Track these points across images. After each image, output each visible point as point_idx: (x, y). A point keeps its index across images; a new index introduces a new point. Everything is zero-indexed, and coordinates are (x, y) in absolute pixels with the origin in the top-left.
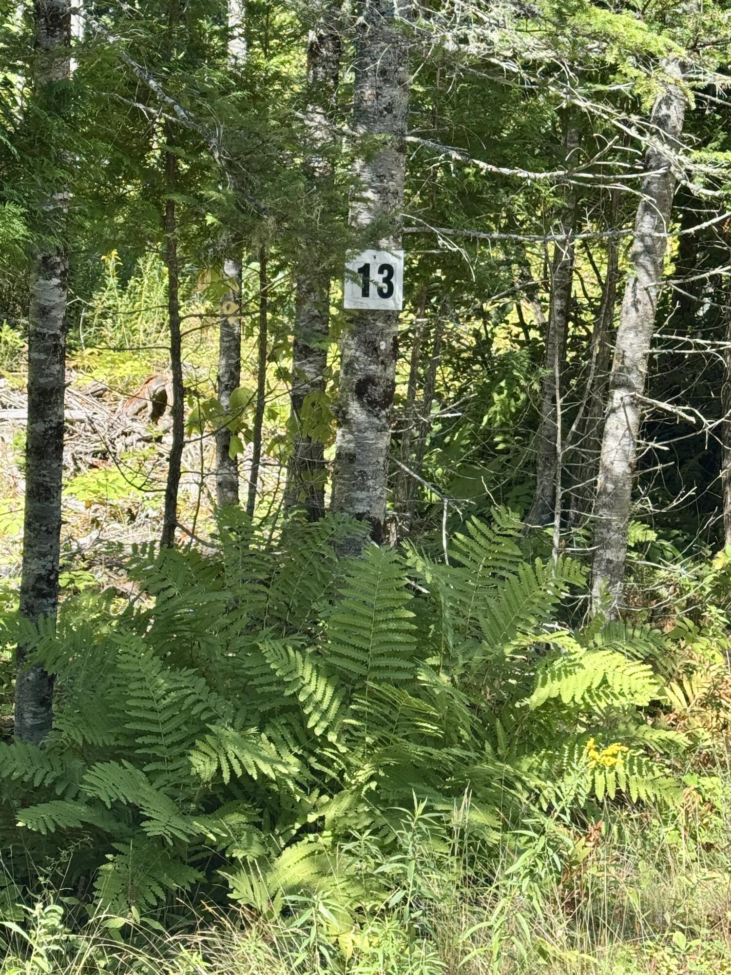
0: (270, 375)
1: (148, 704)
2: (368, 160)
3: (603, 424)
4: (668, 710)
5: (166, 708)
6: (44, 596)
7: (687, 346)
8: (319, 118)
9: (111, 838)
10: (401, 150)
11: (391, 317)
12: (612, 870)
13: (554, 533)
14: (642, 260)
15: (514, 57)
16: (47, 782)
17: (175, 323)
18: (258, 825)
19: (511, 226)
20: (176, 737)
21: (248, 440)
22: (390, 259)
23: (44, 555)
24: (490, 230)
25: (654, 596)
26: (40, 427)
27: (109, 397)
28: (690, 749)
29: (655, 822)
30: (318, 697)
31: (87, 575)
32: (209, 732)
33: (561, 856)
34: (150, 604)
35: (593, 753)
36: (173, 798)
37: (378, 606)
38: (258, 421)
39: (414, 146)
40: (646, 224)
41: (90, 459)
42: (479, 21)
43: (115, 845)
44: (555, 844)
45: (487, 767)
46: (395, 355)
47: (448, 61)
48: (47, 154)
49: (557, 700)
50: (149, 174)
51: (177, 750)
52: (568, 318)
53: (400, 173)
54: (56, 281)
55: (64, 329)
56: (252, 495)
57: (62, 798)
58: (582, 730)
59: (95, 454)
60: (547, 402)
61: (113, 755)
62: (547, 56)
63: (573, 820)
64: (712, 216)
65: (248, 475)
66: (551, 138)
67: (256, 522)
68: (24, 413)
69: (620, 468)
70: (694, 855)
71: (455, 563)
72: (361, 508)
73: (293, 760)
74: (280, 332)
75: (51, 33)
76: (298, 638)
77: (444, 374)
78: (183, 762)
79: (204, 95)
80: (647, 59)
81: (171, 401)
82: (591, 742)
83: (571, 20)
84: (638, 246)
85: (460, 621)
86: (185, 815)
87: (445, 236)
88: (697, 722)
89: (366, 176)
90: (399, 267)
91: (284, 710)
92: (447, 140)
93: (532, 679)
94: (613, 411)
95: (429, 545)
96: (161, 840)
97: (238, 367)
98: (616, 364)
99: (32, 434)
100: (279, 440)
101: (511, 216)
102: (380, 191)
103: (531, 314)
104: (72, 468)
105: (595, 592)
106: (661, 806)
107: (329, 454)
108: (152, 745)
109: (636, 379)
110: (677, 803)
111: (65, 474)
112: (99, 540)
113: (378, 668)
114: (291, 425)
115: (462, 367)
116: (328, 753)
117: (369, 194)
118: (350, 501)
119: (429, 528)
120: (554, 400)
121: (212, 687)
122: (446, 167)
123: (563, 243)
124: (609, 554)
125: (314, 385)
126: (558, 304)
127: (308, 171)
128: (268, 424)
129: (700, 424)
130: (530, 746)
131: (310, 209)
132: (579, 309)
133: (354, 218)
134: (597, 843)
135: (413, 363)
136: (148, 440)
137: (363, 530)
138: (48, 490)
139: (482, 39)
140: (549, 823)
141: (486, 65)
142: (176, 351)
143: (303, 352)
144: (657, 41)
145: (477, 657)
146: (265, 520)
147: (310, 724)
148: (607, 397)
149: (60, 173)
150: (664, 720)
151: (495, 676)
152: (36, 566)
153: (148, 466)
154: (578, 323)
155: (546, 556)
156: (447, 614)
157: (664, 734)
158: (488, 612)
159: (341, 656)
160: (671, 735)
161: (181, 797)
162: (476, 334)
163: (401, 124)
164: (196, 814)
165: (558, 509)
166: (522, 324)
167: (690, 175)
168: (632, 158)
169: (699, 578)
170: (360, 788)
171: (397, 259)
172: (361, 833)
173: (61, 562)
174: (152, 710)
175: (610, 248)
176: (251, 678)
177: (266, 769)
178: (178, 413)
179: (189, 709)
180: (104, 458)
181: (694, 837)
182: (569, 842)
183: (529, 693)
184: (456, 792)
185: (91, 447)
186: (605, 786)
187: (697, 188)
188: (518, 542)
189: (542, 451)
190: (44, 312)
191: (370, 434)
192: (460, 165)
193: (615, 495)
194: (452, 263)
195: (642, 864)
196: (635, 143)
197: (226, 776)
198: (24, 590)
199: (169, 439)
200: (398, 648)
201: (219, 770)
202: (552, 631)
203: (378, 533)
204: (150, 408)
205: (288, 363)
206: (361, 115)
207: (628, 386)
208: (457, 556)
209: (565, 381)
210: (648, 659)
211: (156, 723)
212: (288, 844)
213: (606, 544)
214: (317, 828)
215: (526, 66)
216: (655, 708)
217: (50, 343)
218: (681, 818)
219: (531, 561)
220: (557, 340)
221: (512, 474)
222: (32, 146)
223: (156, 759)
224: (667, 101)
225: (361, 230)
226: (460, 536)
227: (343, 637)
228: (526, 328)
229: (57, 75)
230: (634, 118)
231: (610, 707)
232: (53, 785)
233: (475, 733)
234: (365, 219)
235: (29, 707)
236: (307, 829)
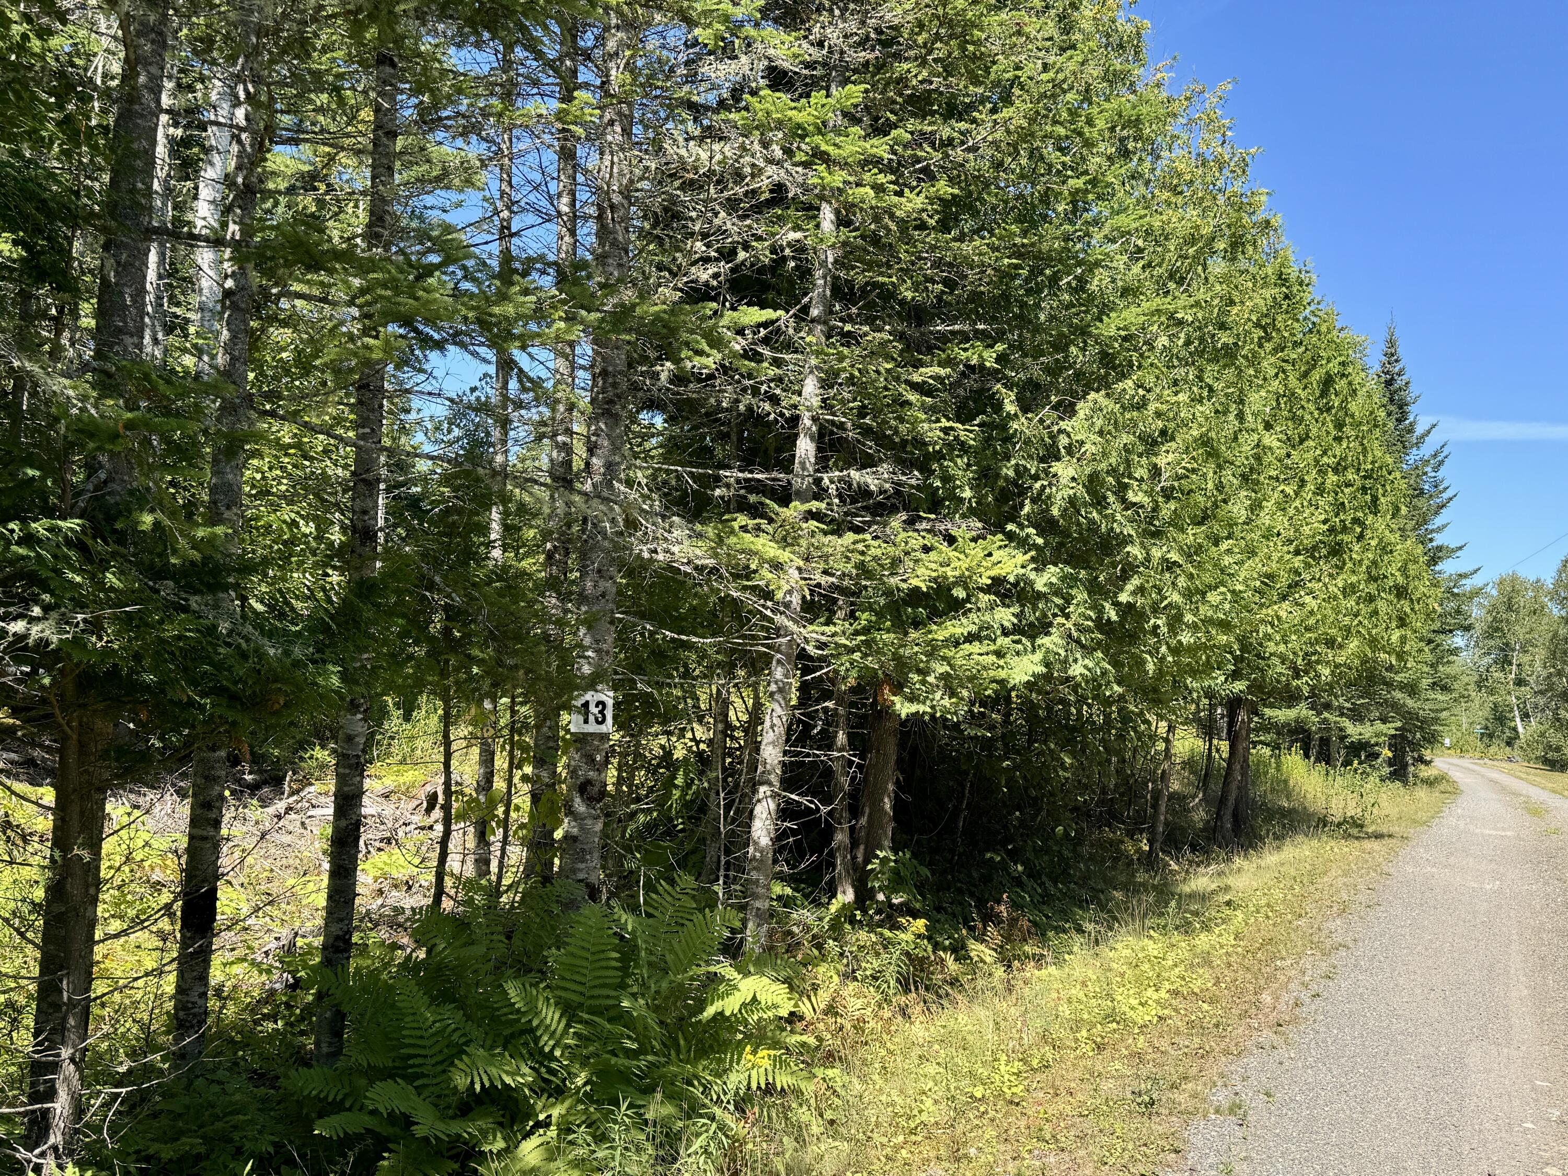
0: (516, 780)
1: (419, 1033)
2: (589, 628)
3: (752, 811)
4: (801, 1018)
5: (433, 1035)
6: (342, 951)
7: (808, 755)
8: (554, 601)
9: (388, 1140)
10: (612, 622)
11: (604, 737)
12: (764, 1145)
13: (719, 889)
14: (777, 696)
15: (688, 563)
16: (339, 1098)
17: (447, 743)
18: (501, 1124)
19: (687, 674)
20: (439, 1058)
21: (498, 826)
22: (602, 697)
23: (342, 920)
24: (673, 677)
25: (790, 933)
26: (343, 823)
27: (394, 798)
28: (817, 1048)
29: (794, 1105)
30: (548, 1021)
31: (373, 934)
32: (465, 1052)
33: (727, 1136)
34: (422, 954)
35: (750, 1057)
36: (436, 1106)
37: (593, 950)
38: (507, 812)
39: (620, 620)
40: (779, 673)
41: (377, 844)
42: (666, 539)
43: (391, 1146)
44: (722, 1128)
45: (673, 1069)
46: (607, 762)
47: (644, 565)
48: (359, 629)
49: (721, 1013)
50: (431, 639)
51: (440, 1068)
52: (727, 735)
53: (610, 638)
54: (359, 716)
55: (364, 751)
56: (501, 865)
57: (350, 1109)
58: (740, 1036)
59: (382, 840)
60: (713, 794)
61: (389, 1074)
62: (710, 562)
63: (736, 1108)
64: (822, 668)
65: (498, 853)
66: (713, 613)
67: (503, 888)
68: (330, 811)
69: (765, 841)
70: (822, 1129)
71: (649, 915)
72: (581, 876)
73: (526, 1070)
74: (525, 748)
75: (363, 544)
76: (533, 977)
77: (640, 776)
78: (444, 1077)
79: (474, 585)
80: (777, 566)
81: (441, 799)
82: (748, 1048)
83: (727, 541)
84: (773, 688)
85: (653, 958)
86: (444, 1118)
87: (642, 681)
88: (821, 1026)
89: (587, 641)
90: (610, 703)
91: (523, 1032)
92: (643, 616)
93: (706, 999)
94: (759, 801)
95: (631, 901)
96: (426, 1139)
97: (492, 774)
98: (760, 769)
99: (336, 829)
100: (522, 826)
101: (686, 666)
102: (596, 651)
103: (700, 732)
104: (364, 851)
105: (748, 933)
106: (798, 1093)
107: (558, 834)
108: (420, 1065)
109: (773, 778)
110: (808, 1088)
111: (360, 856)
112: (383, 906)
113: (593, 997)
114: (531, 816)
115: (652, 771)
116: (554, 1065)
117: (589, 653)
118: (574, 871)
119: (630, 889)
120: (718, 794)
121: (468, 1017)
122: (642, 635)
123: (723, 686)
124: (758, 904)
125: (547, 785)
126: (720, 726)
127: (546, 637)
128: (513, 815)
129: (818, 809)
130: (703, 1052)
131: (549, 665)
132: (734, 728)
133: (579, 669)
134: (754, 1125)
135: (619, 769)
136: (422, 828)
137: (581, 892)
138: (346, 870)
139: (667, 551)
140: (717, 1111)
141: (669, 567)
142: (447, 765)
143: (540, 762)
144: (784, 555)
145: (664, 985)
146: (510, 887)
147: (542, 1043)
148: (755, 791)
149: (366, 642)
150: (799, 1026)
151: (678, 998)
152: (335, 929)
153: (424, 849)
154: (733, 738)
155: (712, 906)
156: (643, 954)
157: (799, 1038)
158: (672, 950)
159: (566, 989)
160: (804, 1038)
161: (443, 1104)
162: (662, 747)
163: (611, 606)
164: (453, 1118)
165: (722, 872)
166: (693, 739)
167: (807, 641)
168: (767, 629)
169: (821, 919)
170: (578, 1092)
171: (608, 697)
172: (579, 1126)
173: (355, 923)
174: (422, 1037)
175: (755, 687)
176: (498, 1009)
177: (508, 1080)
178: (446, 808)
179: (450, 1035)
180: (389, 843)
181: (821, 1115)
182: (733, 1126)
183: (702, 1010)
184: (648, 1091)
185: (379, 835)
186: (758, 1079)
187: (811, 649)
188: (693, 897)
189: (709, 830)
190: (350, 739)
191: (589, 822)
192: (652, 634)
193: (761, 861)
194: (646, 699)
195: (785, 1139)
196: (771, 620)
197: (478, 1087)
198: (325, 947)
199: (439, 828)
200: (608, 981)
201: (472, 1083)
202: (718, 962)
203: (593, 893)
204: (425, 805)
205: (528, 770)
206: (582, 598)
207: (770, 784)
208: (651, 910)
209: (725, 780)
210: (787, 981)
211: (424, 1047)
212: (524, 1138)
213: (756, 896)
214: (546, 1124)
215: (696, 568)
216: (794, 1017)
217: (354, 761)
218: (812, 1101)
219: (701, 910)
220: (719, 752)
221: (688, 847)
222: (347, 622)
223: (423, 1075)
224: (790, 592)
225: (583, 677)
226: (654, 896)
227: (568, 975)
228: (698, 743)
229: (367, 573)
230: (769, 604)
231: (760, 1018)
232: (343, 1101)
233: (664, 1044)
234: (587, 670)
235: (326, 1038)
236: (538, 1125)
